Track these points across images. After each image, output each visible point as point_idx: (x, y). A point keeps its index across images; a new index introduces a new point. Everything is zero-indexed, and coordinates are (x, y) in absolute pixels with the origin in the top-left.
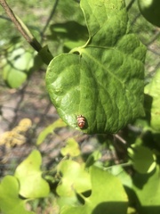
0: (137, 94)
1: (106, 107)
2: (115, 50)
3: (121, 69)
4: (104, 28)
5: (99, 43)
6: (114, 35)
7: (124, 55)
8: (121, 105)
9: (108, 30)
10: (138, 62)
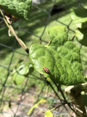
0: (78, 69)
1: (60, 69)
2: (63, 47)
3: (67, 56)
4: (57, 38)
5: (55, 43)
6: (62, 40)
7: (68, 50)
8: (69, 72)
9: (59, 38)
10: (76, 54)
